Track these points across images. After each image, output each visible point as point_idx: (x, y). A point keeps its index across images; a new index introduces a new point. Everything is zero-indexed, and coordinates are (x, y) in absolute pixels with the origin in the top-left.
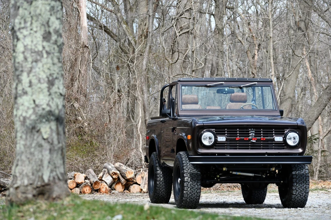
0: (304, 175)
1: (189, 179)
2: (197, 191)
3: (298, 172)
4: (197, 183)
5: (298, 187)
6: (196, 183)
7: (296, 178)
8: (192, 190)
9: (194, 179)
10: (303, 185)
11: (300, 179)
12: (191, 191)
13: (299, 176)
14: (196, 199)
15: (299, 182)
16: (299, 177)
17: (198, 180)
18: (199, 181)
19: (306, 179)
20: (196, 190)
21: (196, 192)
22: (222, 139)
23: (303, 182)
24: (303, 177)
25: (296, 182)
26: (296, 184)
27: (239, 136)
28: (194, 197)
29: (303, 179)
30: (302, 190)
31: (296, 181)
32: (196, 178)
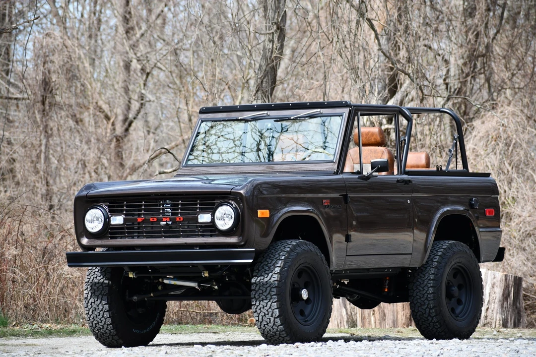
0: (268, 285)
1: (90, 294)
2: (103, 315)
3: (259, 279)
4: (102, 300)
5: (259, 307)
6: (99, 301)
7: (254, 290)
8: (96, 313)
9: (97, 294)
10: (267, 303)
11: (261, 292)
12: (95, 316)
13: (260, 287)
14: (107, 329)
15: (260, 297)
16: (259, 289)
17: (103, 295)
18: (105, 297)
19: (270, 291)
20: (101, 312)
21: (103, 317)
22: (118, 220)
23: (266, 296)
24: (266, 288)
25: (255, 297)
26: (256, 302)
27: (144, 214)
28: (103, 326)
29: (265, 291)
30: (266, 313)
31: (255, 295)
32: (99, 292)
